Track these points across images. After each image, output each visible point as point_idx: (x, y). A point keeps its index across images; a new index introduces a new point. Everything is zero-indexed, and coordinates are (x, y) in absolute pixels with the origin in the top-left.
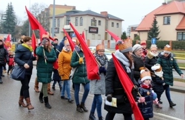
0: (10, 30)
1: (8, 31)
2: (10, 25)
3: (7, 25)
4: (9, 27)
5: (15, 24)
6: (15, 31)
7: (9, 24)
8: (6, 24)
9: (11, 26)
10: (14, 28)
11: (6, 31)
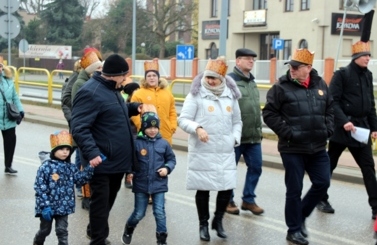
0: (67, 32)
1: (62, 34)
2: (67, 16)
3: (58, 16)
4: (64, 22)
5: (82, 11)
6: (84, 34)
7: (64, 11)
8: (56, 10)
9: (71, 19)
10: (79, 23)
11: (56, 34)
